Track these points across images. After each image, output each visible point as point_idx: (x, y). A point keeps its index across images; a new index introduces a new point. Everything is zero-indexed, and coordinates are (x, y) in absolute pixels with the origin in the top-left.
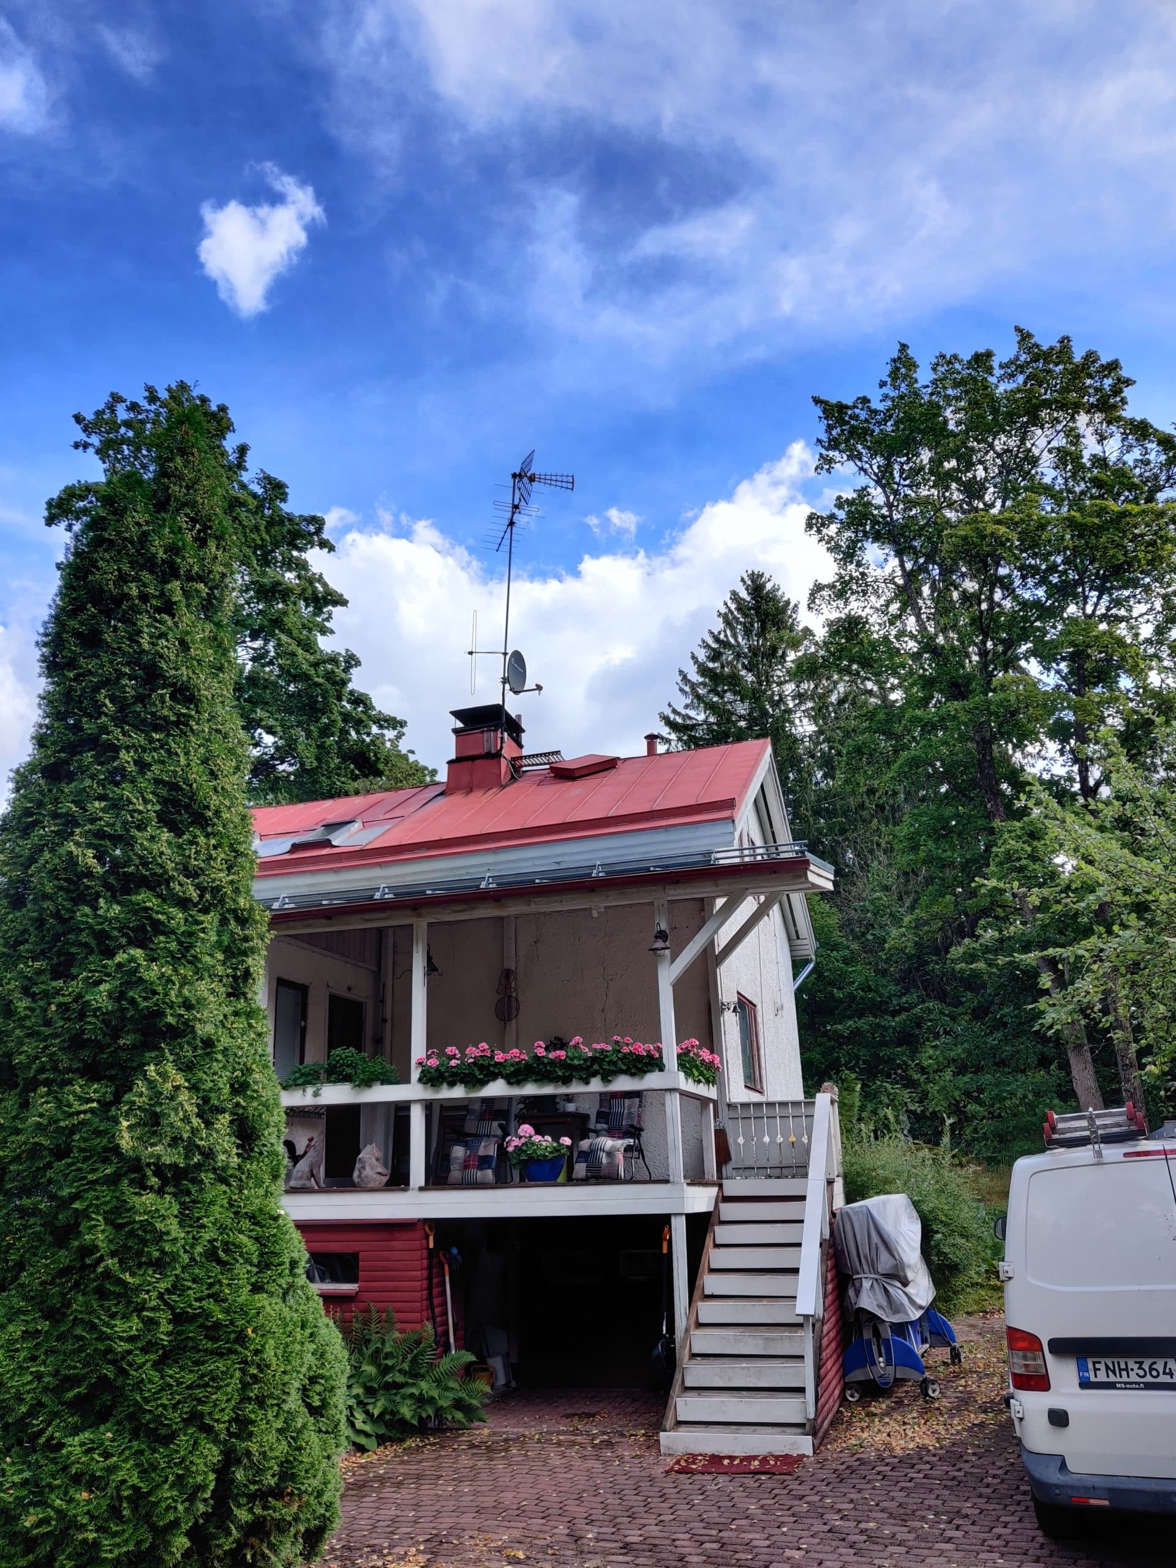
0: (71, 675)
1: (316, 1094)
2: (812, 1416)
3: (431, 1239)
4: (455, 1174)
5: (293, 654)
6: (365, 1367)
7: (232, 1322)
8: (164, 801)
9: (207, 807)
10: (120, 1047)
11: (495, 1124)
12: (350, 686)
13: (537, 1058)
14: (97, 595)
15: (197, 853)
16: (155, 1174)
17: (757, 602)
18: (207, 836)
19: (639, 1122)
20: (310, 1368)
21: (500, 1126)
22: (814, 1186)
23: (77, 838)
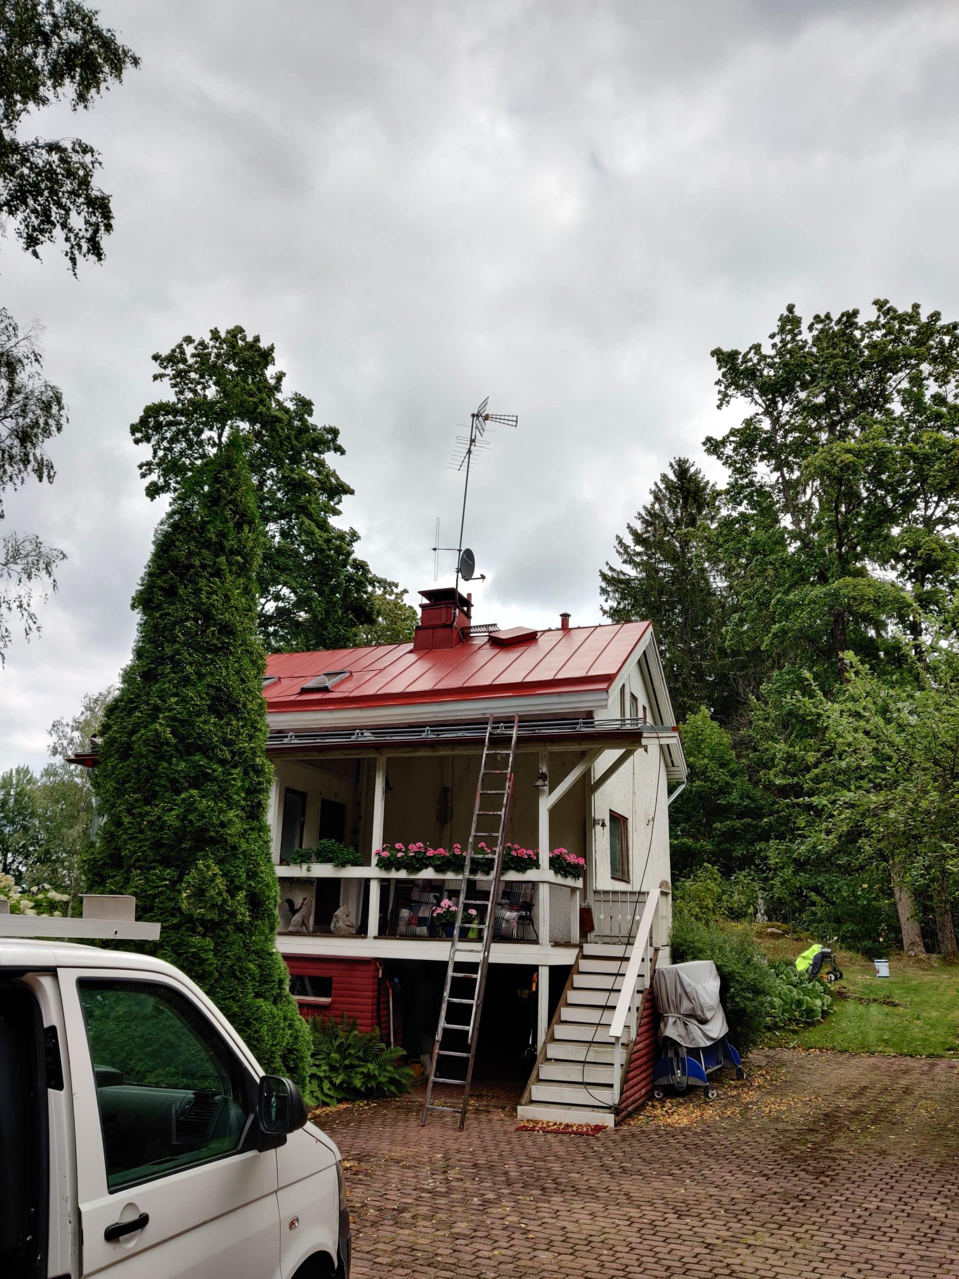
0: (158, 615)
1: (309, 870)
2: (617, 1102)
3: (381, 971)
4: (402, 928)
5: (313, 534)
6: (333, 1055)
7: (242, 1014)
8: (213, 698)
9: (239, 702)
10: (182, 849)
11: (432, 895)
12: (353, 556)
13: (454, 855)
14: (174, 564)
15: (232, 730)
16: (201, 925)
17: (682, 483)
18: (238, 720)
19: (531, 899)
20: (288, 1044)
21: (435, 897)
22: (638, 951)
23: (161, 721)
